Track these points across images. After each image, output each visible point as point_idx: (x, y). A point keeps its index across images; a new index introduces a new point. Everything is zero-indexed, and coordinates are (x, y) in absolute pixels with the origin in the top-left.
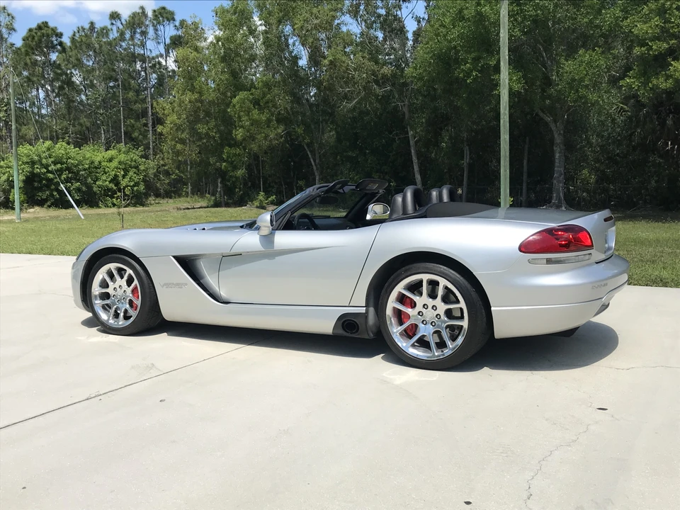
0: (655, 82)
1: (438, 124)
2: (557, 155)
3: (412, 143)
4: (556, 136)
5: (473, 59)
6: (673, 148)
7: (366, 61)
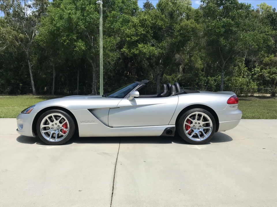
0: (133, 51)
1: (42, 60)
2: (94, 75)
3: (30, 67)
4: (94, 68)
5: (67, 35)
6: (129, 75)
7: (12, 31)
